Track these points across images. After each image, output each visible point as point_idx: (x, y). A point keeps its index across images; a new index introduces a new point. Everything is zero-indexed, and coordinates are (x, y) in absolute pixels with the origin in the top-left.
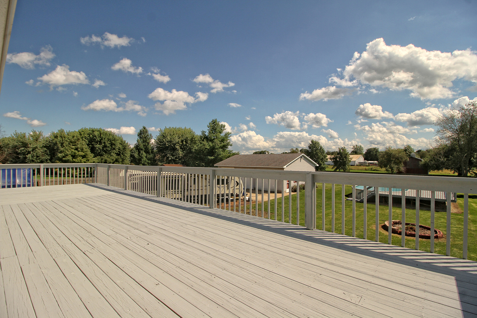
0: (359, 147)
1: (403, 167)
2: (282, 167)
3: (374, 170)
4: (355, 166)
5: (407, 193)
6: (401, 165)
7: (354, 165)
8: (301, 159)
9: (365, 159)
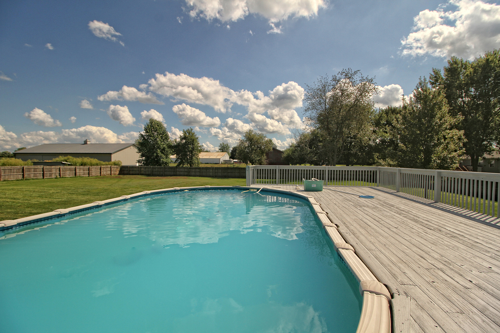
0: (226, 145)
4: (220, 164)
7: (218, 164)
9: (230, 158)
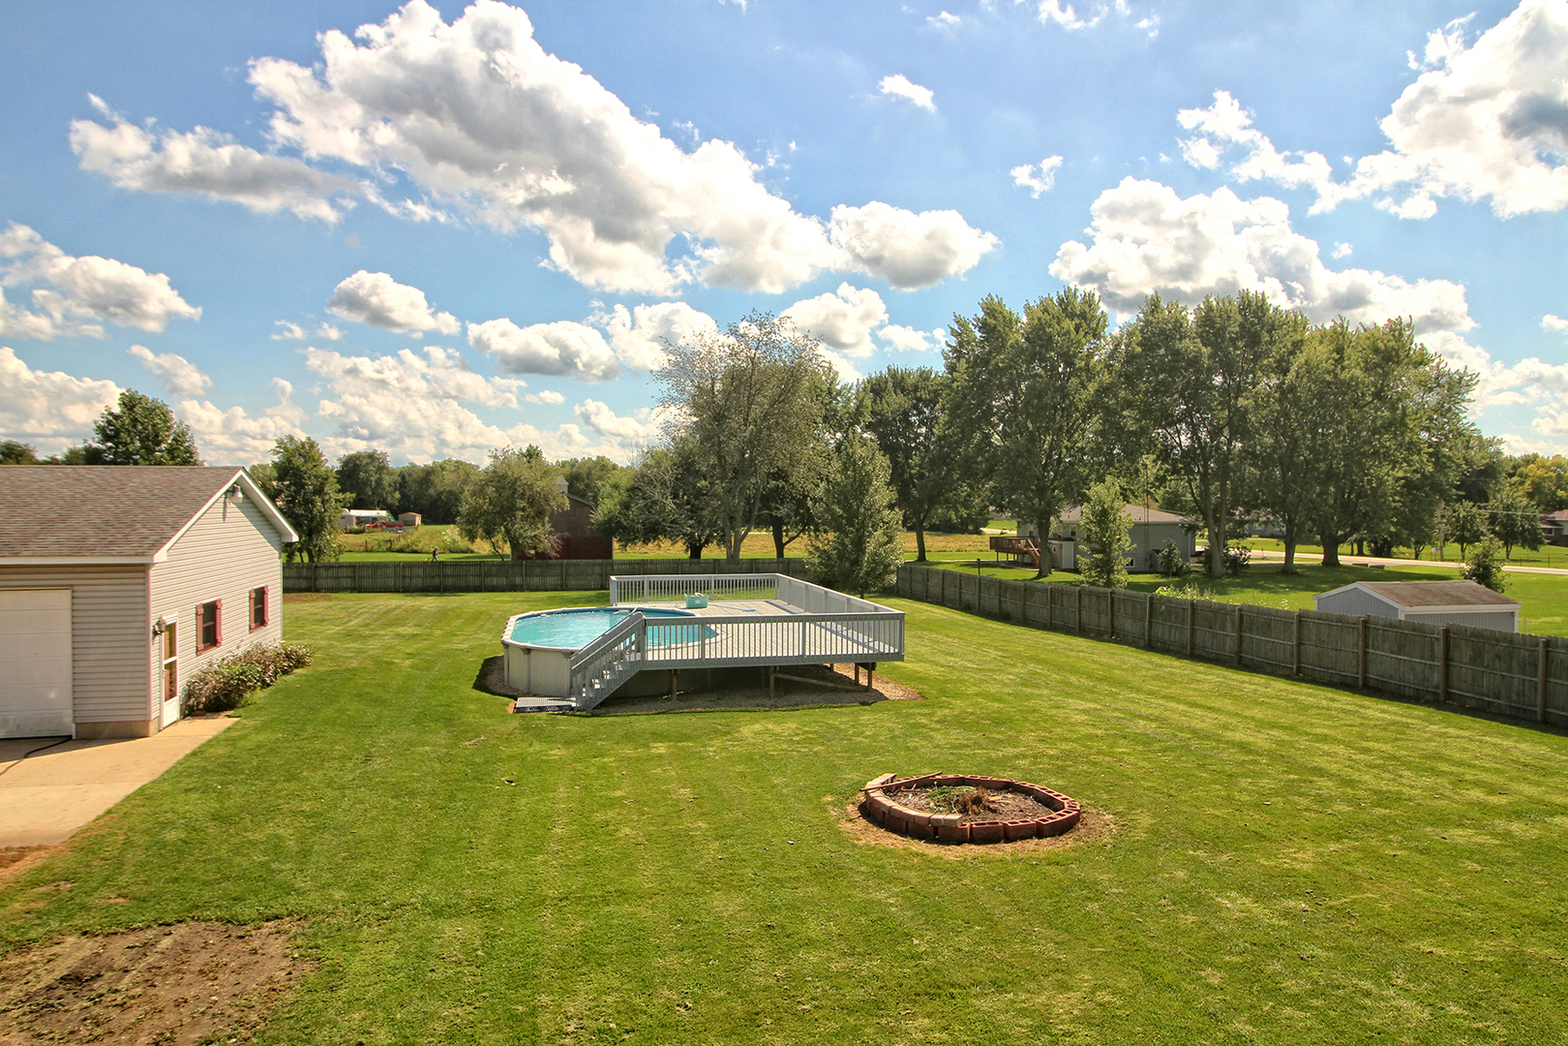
1: (550, 533)
2: (143, 554)
3: (401, 551)
5: (713, 646)
6: (543, 525)
8: (225, 503)
